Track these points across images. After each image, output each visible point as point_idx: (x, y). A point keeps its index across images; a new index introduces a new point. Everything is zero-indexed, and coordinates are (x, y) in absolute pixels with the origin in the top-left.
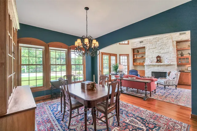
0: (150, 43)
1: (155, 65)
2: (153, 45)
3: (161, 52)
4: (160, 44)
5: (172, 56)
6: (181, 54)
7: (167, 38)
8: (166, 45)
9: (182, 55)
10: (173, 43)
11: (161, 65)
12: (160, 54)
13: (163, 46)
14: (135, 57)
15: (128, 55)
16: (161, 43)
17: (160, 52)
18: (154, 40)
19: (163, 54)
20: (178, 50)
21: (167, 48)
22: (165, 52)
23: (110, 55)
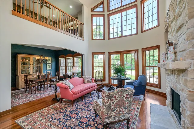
23: (122, 53)
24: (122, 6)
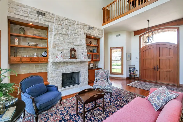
0: (57, 24)
1: (67, 63)
2: (64, 29)
3: (74, 44)
4: (72, 32)
8: (79, 35)
11: (74, 62)
13: (75, 35)
14: (17, 43)
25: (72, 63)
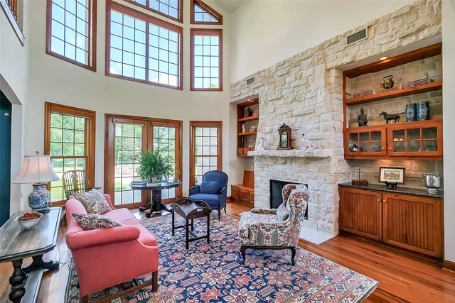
0: (268, 84)
1: (274, 158)
2: (277, 89)
3: (294, 113)
4: (293, 84)
5: (321, 125)
6: (359, 118)
7: (310, 60)
8: (307, 85)
9: (363, 121)
10: (327, 76)
12: (290, 120)
13: (300, 88)
14: (244, 130)
15: (218, 124)
16: (296, 79)
17: (291, 111)
18: (279, 73)
19: (299, 119)
20: (348, 104)
21: (309, 96)
22: (303, 111)
23: (149, 123)
24: (147, 7)
25: (286, 160)
